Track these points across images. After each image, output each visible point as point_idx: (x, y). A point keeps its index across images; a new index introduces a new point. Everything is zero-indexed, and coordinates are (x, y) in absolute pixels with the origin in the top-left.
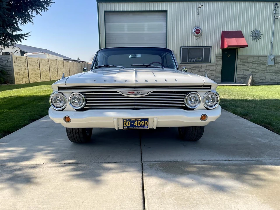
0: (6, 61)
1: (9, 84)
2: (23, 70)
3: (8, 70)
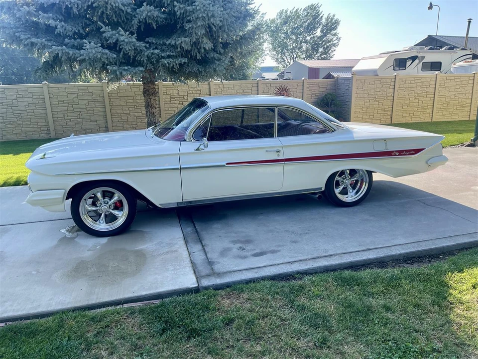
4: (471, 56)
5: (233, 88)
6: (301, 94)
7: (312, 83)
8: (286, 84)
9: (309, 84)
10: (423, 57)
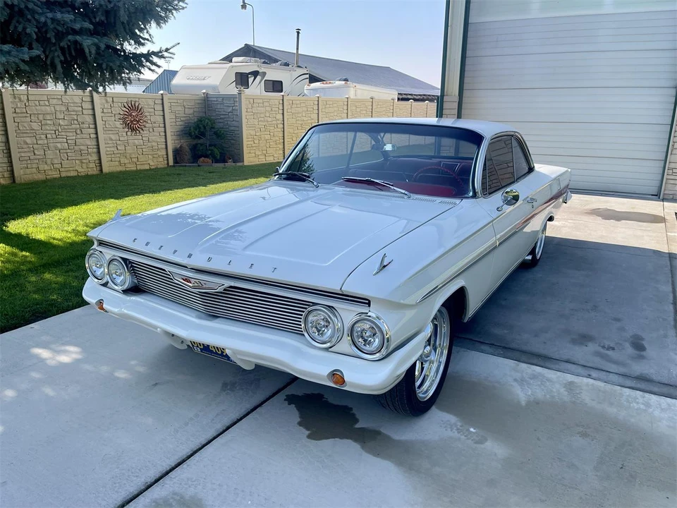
0: (230, 109)
1: (230, 164)
2: (271, 128)
3: (232, 128)
4: (308, 76)
5: (47, 103)
6: (162, 117)
7: (174, 101)
8: (137, 100)
9: (171, 101)
10: (264, 74)
